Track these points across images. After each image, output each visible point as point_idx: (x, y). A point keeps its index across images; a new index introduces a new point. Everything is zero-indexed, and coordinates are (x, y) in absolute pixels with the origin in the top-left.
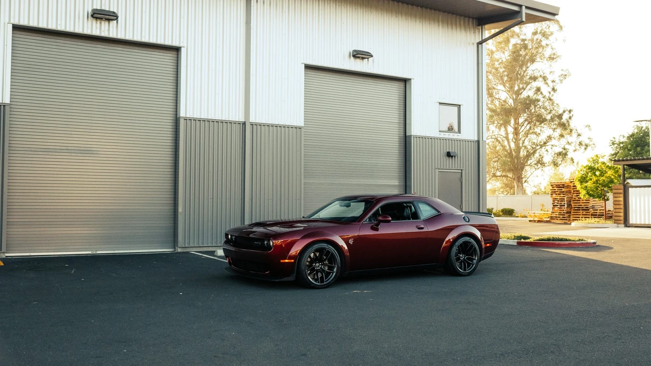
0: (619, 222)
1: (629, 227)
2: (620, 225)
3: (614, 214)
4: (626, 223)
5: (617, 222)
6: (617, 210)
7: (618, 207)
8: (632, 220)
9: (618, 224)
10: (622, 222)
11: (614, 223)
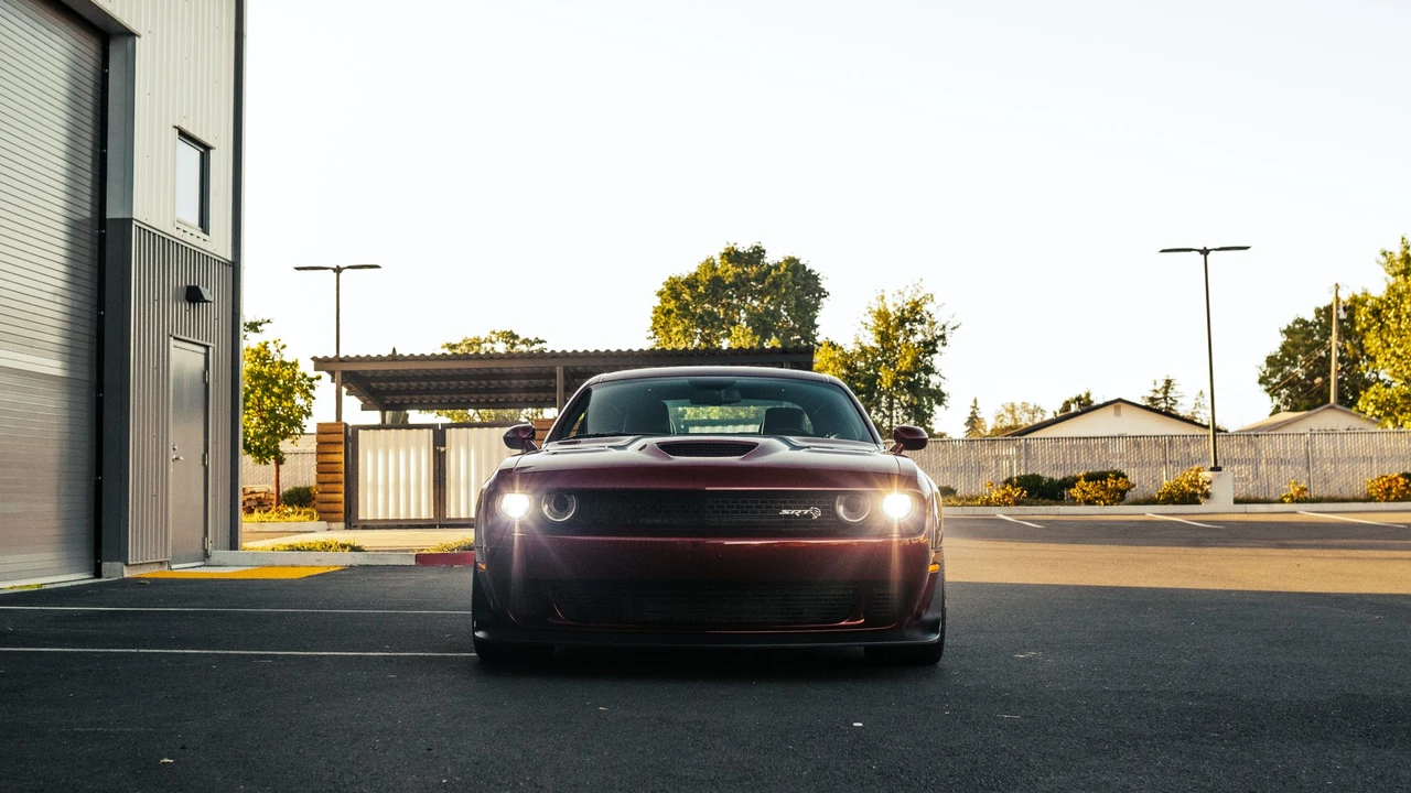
0: (334, 516)
1: (355, 527)
2: (334, 525)
3: (318, 496)
4: (351, 522)
5: (327, 516)
6: (326, 486)
7: (330, 477)
8: (366, 511)
9: (329, 521)
10: (342, 516)
11: (320, 520)
